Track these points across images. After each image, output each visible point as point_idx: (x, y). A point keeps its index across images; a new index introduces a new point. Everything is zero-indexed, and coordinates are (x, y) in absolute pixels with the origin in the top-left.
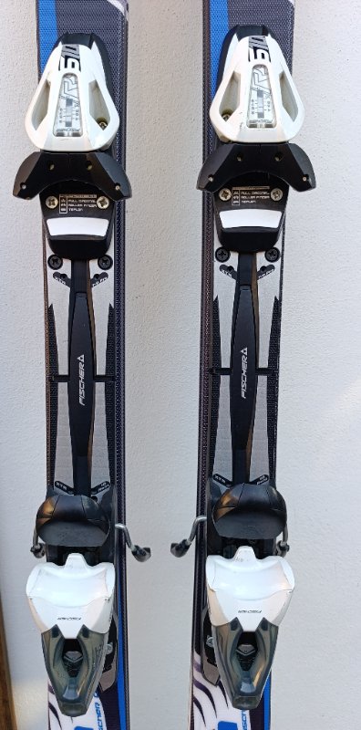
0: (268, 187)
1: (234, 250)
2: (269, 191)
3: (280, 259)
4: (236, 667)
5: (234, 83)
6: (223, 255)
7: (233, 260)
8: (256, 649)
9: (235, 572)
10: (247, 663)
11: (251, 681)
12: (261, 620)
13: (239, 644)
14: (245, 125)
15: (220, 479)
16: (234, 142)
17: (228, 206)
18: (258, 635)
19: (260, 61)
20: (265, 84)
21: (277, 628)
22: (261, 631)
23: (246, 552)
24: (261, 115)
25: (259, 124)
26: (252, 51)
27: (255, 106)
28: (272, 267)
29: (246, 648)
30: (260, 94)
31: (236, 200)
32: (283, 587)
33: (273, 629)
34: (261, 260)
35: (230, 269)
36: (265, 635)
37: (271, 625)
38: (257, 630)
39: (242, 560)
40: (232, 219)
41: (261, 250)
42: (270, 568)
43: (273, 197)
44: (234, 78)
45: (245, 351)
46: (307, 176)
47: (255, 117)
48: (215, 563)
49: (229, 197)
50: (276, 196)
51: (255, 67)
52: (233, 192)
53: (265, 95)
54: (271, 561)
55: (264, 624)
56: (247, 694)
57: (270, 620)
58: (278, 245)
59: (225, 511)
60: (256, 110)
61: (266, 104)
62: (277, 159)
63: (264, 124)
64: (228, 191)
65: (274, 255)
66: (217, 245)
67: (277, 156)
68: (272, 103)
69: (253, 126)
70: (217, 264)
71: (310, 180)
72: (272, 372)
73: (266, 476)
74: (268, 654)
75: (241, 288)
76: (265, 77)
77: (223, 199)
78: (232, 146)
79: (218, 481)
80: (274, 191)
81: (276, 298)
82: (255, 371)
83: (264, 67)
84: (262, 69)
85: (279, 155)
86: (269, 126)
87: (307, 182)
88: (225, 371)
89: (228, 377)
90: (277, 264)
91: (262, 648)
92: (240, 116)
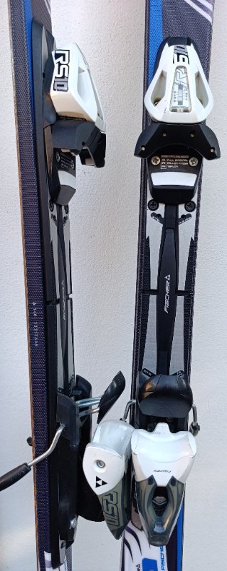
0: (188, 157)
1: (161, 202)
2: (188, 159)
3: (196, 210)
4: (151, 513)
5: (163, 79)
6: (154, 205)
7: (161, 209)
8: (167, 500)
9: (154, 442)
10: (160, 511)
11: (162, 525)
12: (170, 478)
13: (155, 496)
14: (168, 109)
15: (147, 372)
16: (161, 122)
17: (157, 169)
18: (168, 489)
19: (181, 63)
20: (185, 80)
21: (183, 485)
22: (171, 486)
23: (163, 427)
24: (180, 103)
25: (178, 109)
26: (176, 56)
27: (176, 96)
28: (189, 216)
29: (160, 500)
30: (181, 87)
31: (163, 164)
32: (187, 454)
33: (180, 486)
34: (182, 210)
35: (159, 216)
36: (174, 489)
37: (178, 482)
38: (168, 485)
39: (159, 433)
40: (160, 179)
41: (181, 203)
42: (179, 440)
43: (191, 164)
44: (163, 75)
45: (168, 277)
46: (214, 149)
47: (176, 104)
48: (139, 434)
49: (158, 162)
50: (193, 163)
51: (177, 68)
52: (161, 159)
53: (184, 88)
54: (181, 434)
55: (173, 481)
56: (159, 534)
57: (177, 478)
58: (195, 199)
59: (147, 394)
60: (177, 99)
61: (184, 94)
62: (192, 136)
63: (182, 109)
64: (158, 158)
65: (191, 207)
66: (149, 198)
67: (191, 133)
68: (188, 95)
69: (174, 110)
70: (149, 212)
71: (216, 152)
72: (189, 293)
73: (182, 371)
74: (175, 504)
75: (167, 230)
76: (185, 75)
77: (154, 164)
78: (159, 124)
79: (146, 373)
80: (192, 159)
81: (192, 239)
82: (175, 292)
83: (185, 68)
84: (183, 70)
85: (193, 132)
86: (186, 111)
87: (214, 153)
88: (153, 292)
89: (155, 296)
90: (194, 214)
91: (171, 499)
92: (166, 102)
